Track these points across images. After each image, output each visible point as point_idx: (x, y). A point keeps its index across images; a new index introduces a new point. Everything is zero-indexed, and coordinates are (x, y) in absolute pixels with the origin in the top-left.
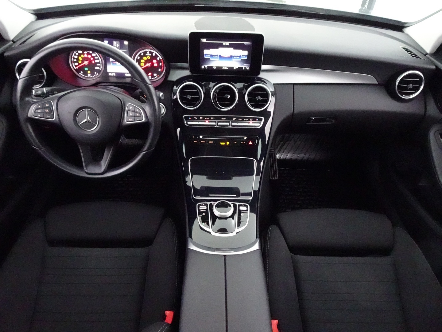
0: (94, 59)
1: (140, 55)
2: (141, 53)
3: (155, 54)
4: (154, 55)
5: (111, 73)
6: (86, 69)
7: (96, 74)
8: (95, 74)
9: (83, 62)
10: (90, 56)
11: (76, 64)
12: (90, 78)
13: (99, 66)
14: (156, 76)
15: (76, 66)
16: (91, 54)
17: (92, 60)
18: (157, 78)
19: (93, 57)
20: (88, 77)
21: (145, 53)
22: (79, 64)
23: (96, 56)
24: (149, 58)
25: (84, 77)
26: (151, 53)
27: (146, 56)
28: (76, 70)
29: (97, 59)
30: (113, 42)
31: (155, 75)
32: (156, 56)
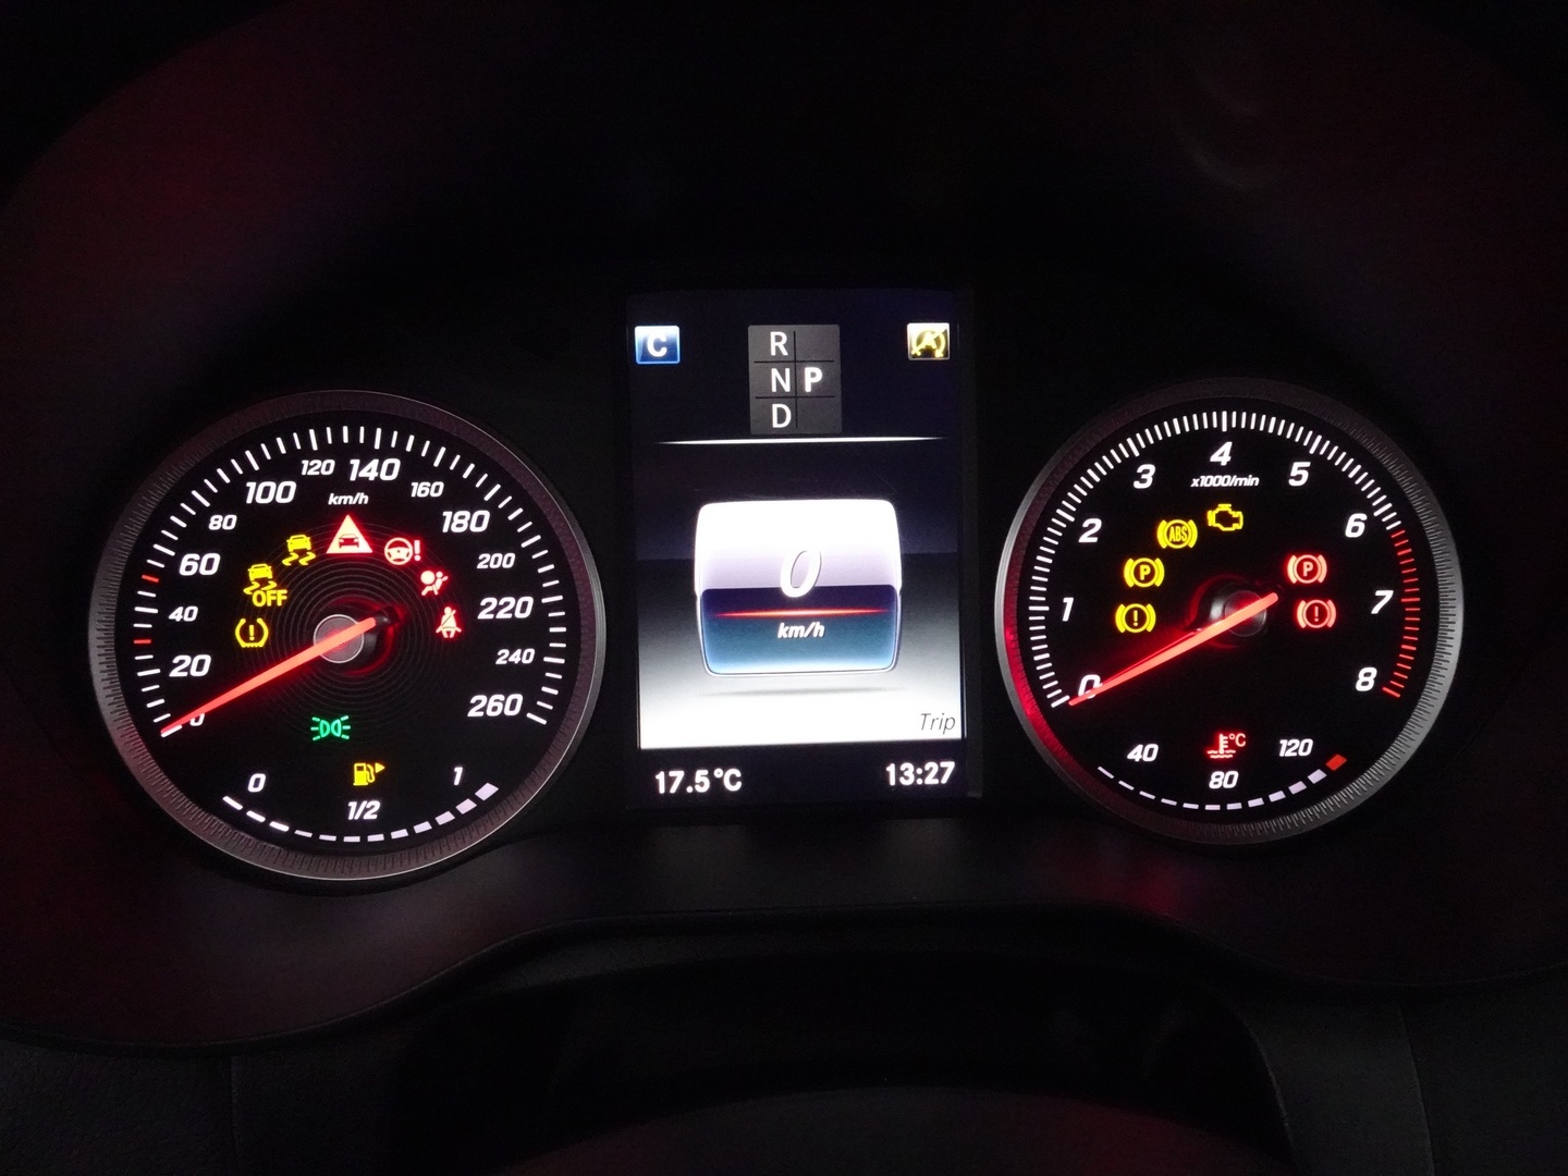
0: (467, 588)
1: (1113, 498)
2: (1128, 469)
3: (1319, 465)
4: (1299, 473)
5: (690, 759)
6: (333, 728)
7: (468, 790)
8: (450, 800)
9: (292, 628)
10: (401, 553)
11: (192, 665)
12: (366, 849)
13: (523, 680)
14: (1300, 767)
15: (185, 695)
16: (421, 521)
17: (435, 606)
18: (1315, 794)
19: (453, 554)
20: (338, 849)
21: (1185, 456)
22: (234, 667)
23: (500, 536)
24: (1227, 518)
25: (287, 841)
26: (1257, 453)
27: (1193, 505)
28: (174, 756)
29: (501, 583)
30: (754, 331)
31: (1294, 747)
32: (1333, 493)
